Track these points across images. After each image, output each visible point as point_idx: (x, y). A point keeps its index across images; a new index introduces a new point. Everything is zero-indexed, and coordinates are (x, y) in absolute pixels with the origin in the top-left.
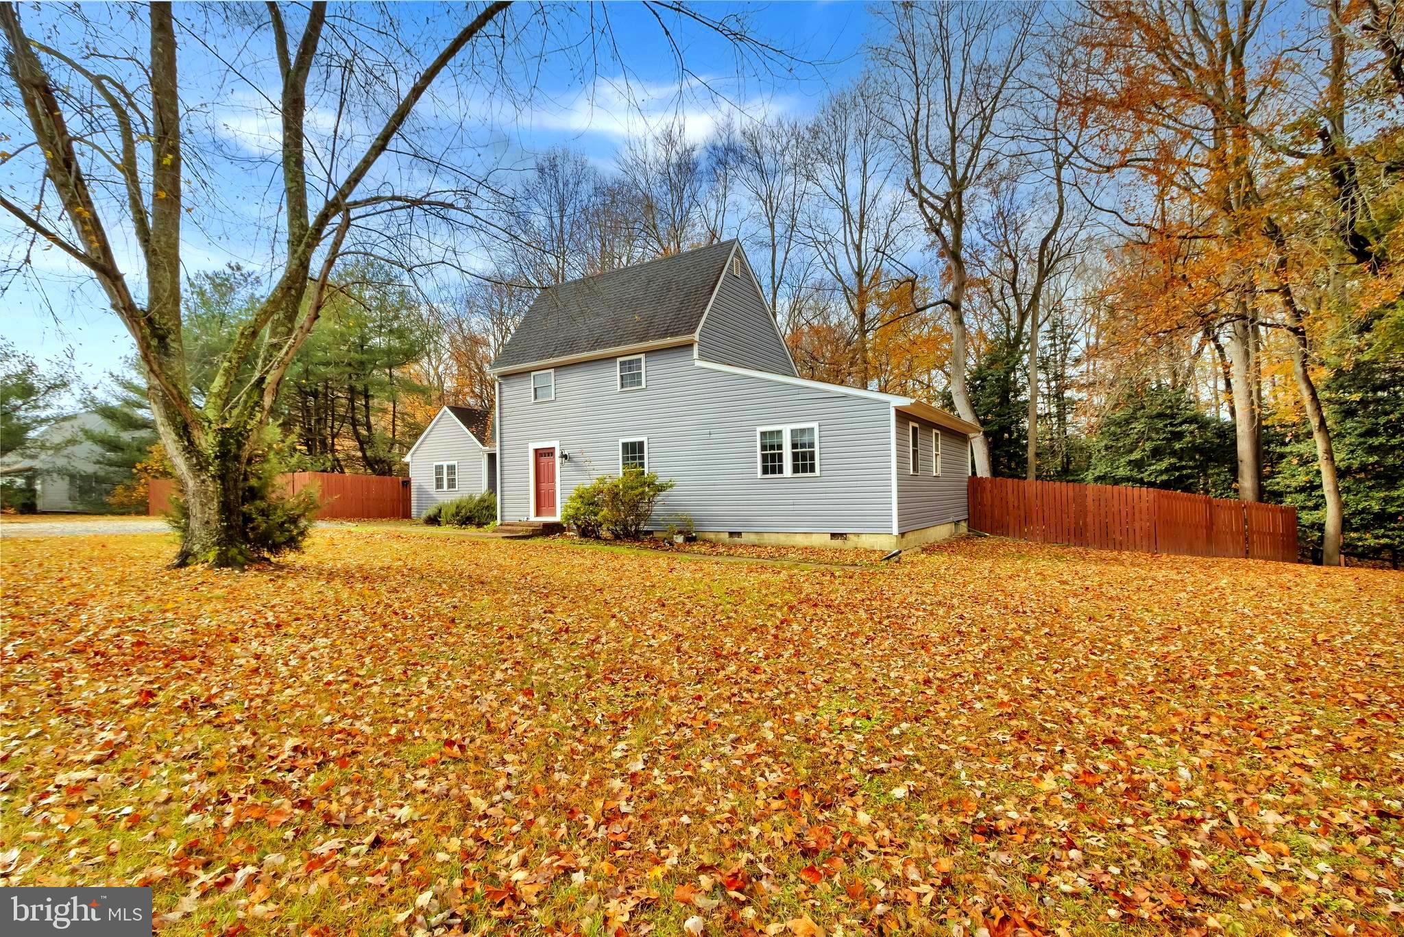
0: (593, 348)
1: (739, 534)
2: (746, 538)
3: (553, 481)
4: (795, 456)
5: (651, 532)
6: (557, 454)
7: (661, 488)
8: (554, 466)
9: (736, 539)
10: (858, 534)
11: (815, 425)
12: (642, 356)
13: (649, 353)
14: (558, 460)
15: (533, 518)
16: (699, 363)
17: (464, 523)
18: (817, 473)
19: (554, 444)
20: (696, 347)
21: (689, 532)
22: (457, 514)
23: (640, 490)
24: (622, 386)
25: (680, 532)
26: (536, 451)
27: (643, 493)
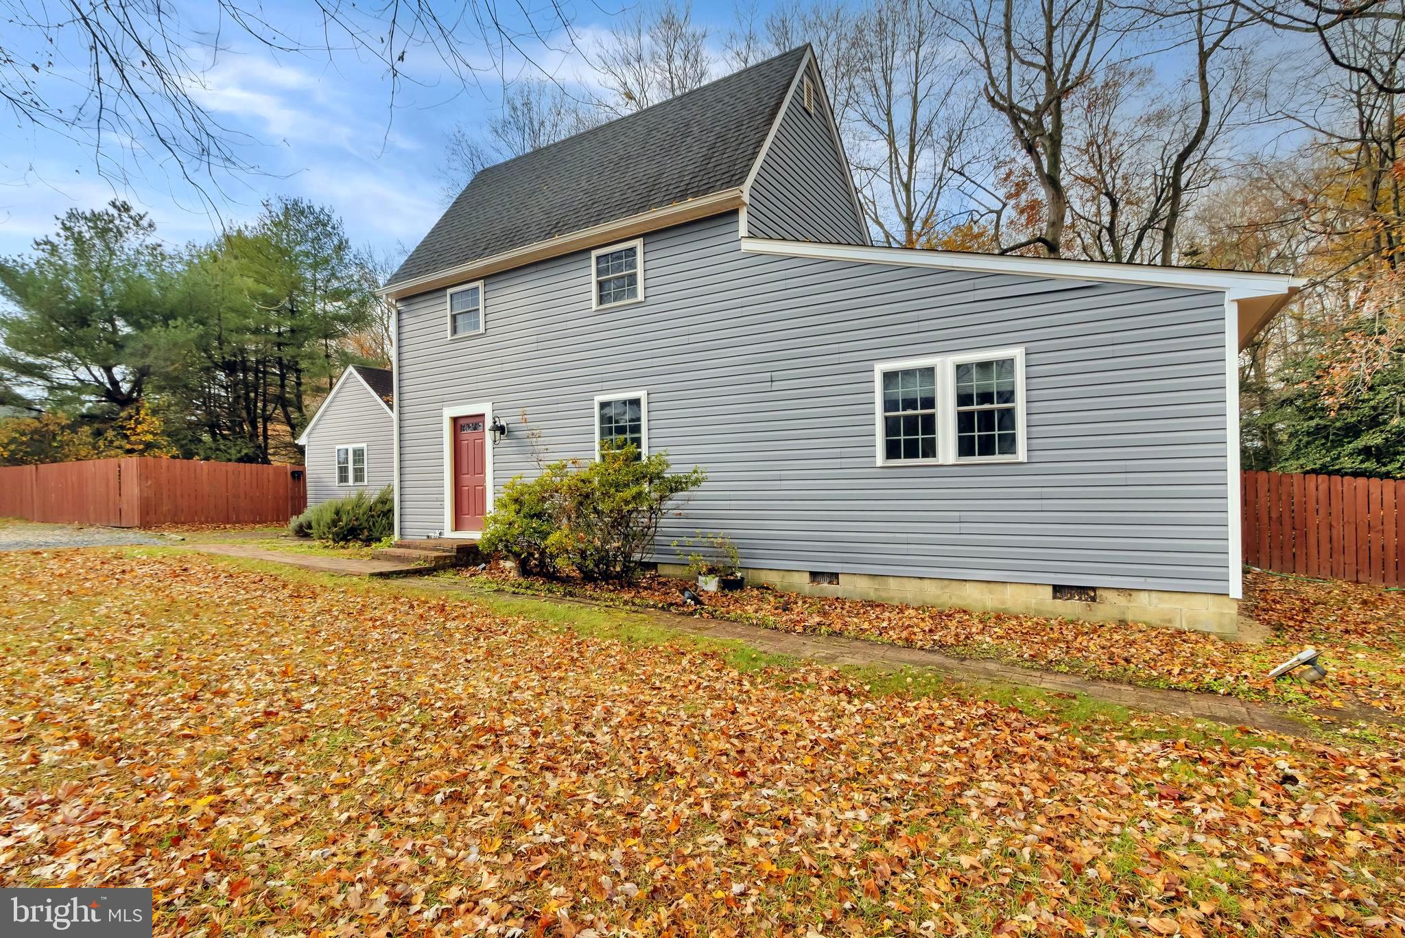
0: (549, 235)
1: (833, 577)
2: (853, 586)
3: (483, 471)
4: (965, 421)
5: (654, 566)
6: (489, 423)
7: (677, 486)
8: (483, 446)
9: (825, 587)
10: (1128, 592)
11: (1017, 353)
12: (638, 243)
13: (650, 235)
14: (489, 436)
15: (449, 534)
16: (749, 246)
17: (345, 538)
18: (1021, 454)
19: (485, 408)
20: (743, 217)
21: (730, 569)
22: (335, 523)
23: (634, 490)
24: (601, 300)
25: (712, 571)
26: (455, 420)
27: (638, 496)
